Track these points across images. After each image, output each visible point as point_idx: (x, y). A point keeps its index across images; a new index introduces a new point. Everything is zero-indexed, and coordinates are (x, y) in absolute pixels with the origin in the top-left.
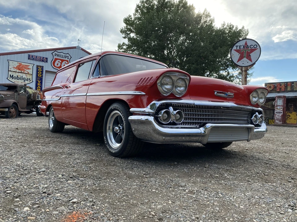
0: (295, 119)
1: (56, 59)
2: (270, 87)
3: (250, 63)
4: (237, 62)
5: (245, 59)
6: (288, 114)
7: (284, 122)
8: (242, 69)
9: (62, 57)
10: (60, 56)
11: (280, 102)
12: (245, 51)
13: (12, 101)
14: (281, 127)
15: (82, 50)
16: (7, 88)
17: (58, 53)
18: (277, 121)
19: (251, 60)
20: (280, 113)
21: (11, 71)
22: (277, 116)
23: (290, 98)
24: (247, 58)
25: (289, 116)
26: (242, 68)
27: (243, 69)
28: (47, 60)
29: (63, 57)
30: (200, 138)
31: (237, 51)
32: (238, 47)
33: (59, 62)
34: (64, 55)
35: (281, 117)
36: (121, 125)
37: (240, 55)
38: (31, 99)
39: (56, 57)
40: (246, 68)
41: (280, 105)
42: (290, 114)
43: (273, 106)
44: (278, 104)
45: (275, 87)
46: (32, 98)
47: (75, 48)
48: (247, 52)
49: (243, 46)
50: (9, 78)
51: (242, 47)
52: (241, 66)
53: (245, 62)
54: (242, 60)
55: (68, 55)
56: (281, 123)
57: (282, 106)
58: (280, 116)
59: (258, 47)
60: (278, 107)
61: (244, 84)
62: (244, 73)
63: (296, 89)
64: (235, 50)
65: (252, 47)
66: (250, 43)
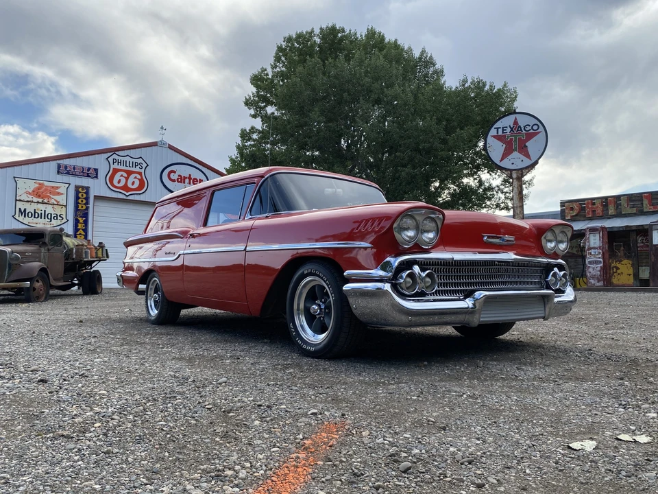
0: (630, 275)
1: (116, 171)
2: (572, 209)
3: (527, 162)
4: (501, 161)
5: (516, 154)
6: (613, 265)
7: (608, 282)
8: (511, 174)
9: (128, 165)
10: (125, 163)
11: (594, 241)
12: (516, 138)
13: (36, 265)
14: (601, 293)
15: (171, 147)
16: (24, 238)
17: (120, 158)
18: (592, 281)
19: (527, 155)
20: (596, 262)
21: (20, 200)
22: (591, 270)
23: (616, 230)
24: (520, 152)
25: (617, 268)
26: (510, 172)
27: (514, 176)
28: (97, 174)
29: (131, 165)
30: (467, 317)
31: (498, 138)
32: (500, 130)
33: (122, 176)
34: (132, 160)
35: (600, 271)
36: (321, 301)
37: (504, 146)
38: (73, 259)
39: (116, 166)
40: (520, 172)
41: (596, 246)
42: (618, 265)
43: (582, 249)
44: (592, 245)
45: (582, 209)
46: (74, 257)
47: (154, 144)
48: (520, 139)
49: (510, 127)
50: (17, 217)
51: (508, 130)
52: (509, 170)
53: (516, 160)
54: (510, 157)
55: (140, 161)
56: (601, 283)
57: (600, 247)
58: (599, 269)
59: (541, 129)
60: (593, 252)
61: (518, 205)
62: (516, 183)
63: (626, 210)
64: (494, 137)
65: (528, 128)
66: (523, 122)
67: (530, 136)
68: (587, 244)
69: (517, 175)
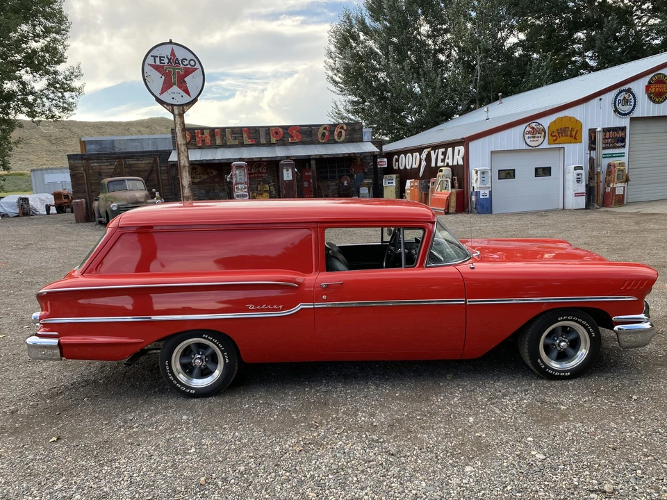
3: (187, 99)
5: (175, 89)
8: (173, 110)
11: (240, 177)
12: (174, 71)
19: (187, 91)
20: (242, 196)
24: (180, 87)
26: (172, 107)
27: (176, 112)
31: (156, 68)
32: (157, 60)
37: (163, 77)
40: (181, 108)
41: (242, 181)
44: (239, 180)
45: (193, 138)
48: (178, 73)
49: (168, 58)
51: (166, 61)
52: (170, 104)
53: (176, 95)
54: (170, 91)
57: (245, 182)
59: (198, 66)
60: (240, 186)
61: (182, 142)
62: (178, 119)
63: (231, 141)
64: (151, 65)
65: (186, 63)
66: (180, 54)
67: (188, 72)
68: (234, 179)
69: (180, 110)
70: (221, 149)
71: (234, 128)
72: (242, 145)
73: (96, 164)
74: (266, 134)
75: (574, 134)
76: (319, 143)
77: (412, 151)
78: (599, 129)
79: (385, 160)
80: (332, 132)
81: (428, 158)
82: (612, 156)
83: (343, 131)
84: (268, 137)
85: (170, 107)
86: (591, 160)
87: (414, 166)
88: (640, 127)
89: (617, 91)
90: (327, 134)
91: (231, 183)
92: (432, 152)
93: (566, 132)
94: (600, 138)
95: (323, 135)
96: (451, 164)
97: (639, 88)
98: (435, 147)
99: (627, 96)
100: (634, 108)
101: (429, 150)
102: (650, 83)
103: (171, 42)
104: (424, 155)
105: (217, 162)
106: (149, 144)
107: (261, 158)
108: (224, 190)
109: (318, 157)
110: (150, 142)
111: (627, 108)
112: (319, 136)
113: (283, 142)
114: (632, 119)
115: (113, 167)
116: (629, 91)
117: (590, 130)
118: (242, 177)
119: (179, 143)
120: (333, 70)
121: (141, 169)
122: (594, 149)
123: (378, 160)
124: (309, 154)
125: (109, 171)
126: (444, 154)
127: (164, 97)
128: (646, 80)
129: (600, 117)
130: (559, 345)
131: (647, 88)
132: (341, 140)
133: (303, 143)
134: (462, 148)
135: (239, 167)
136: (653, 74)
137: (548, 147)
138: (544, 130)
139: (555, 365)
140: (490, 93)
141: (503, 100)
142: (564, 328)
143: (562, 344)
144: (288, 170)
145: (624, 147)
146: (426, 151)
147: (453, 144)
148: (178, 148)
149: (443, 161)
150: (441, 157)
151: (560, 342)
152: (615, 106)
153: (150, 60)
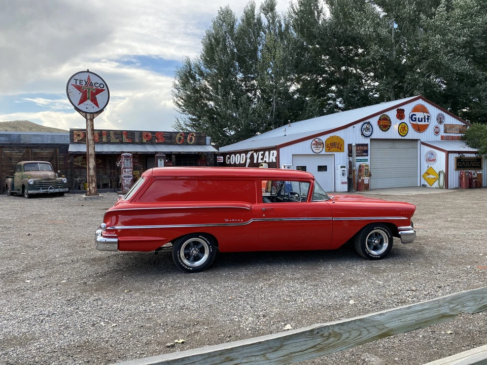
2: (79, 135)
3: (96, 109)
4: (79, 104)
5: (89, 102)
8: (86, 116)
11: (127, 163)
12: (89, 90)
18: (126, 188)
19: (97, 104)
20: (129, 177)
22: (125, 181)
24: (92, 101)
26: (86, 114)
27: (88, 117)
32: (78, 82)
37: (81, 94)
40: (92, 115)
41: (129, 167)
44: (126, 166)
48: (92, 92)
49: (85, 81)
51: (84, 83)
53: (89, 106)
54: (85, 103)
57: (131, 167)
58: (130, 181)
59: (105, 88)
60: (126, 170)
61: (91, 138)
62: (89, 122)
63: (113, 140)
64: (73, 85)
65: (97, 85)
66: (94, 80)
67: (99, 91)
68: (123, 165)
69: (90, 117)
70: (107, 145)
71: (117, 131)
72: (122, 143)
73: (8, 151)
74: (140, 136)
75: (339, 146)
76: (177, 144)
77: (240, 152)
78: (353, 144)
79: (222, 157)
80: (186, 138)
81: (252, 157)
82: (361, 160)
83: (193, 137)
84: (141, 138)
85: (84, 113)
86: (350, 162)
87: (241, 162)
88: (376, 144)
89: (362, 123)
90: (182, 138)
91: (120, 168)
92: (255, 154)
93: (335, 145)
94: (354, 149)
95: (180, 139)
96: (267, 161)
97: (374, 121)
98: (257, 151)
99: (368, 126)
100: (372, 133)
101: (252, 152)
102: (380, 119)
103: (88, 71)
104: (249, 155)
105: (104, 153)
106: (48, 139)
107: (137, 152)
108: (106, 174)
109: (178, 153)
110: (49, 138)
111: (368, 133)
112: (177, 139)
113: (151, 142)
114: (371, 139)
115: (22, 154)
116: (369, 123)
117: (348, 144)
118: (129, 164)
119: (89, 138)
120: (177, 97)
121: (43, 156)
122: (351, 156)
123: (218, 157)
124: (171, 151)
125: (18, 156)
126: (263, 155)
127: (81, 107)
128: (377, 118)
129: (353, 137)
130: (374, 242)
131: (379, 122)
132: (192, 143)
133: (165, 143)
134: (275, 152)
135: (127, 157)
136: (381, 115)
137: (325, 153)
138: (323, 143)
139: (374, 252)
140: (281, 120)
141: (291, 124)
142: (376, 233)
143: (376, 241)
144: (161, 161)
145: (367, 155)
146: (250, 153)
147: (269, 149)
148: (88, 141)
149: (262, 159)
150: (260, 157)
151: (375, 240)
152: (362, 131)
153: (73, 82)
